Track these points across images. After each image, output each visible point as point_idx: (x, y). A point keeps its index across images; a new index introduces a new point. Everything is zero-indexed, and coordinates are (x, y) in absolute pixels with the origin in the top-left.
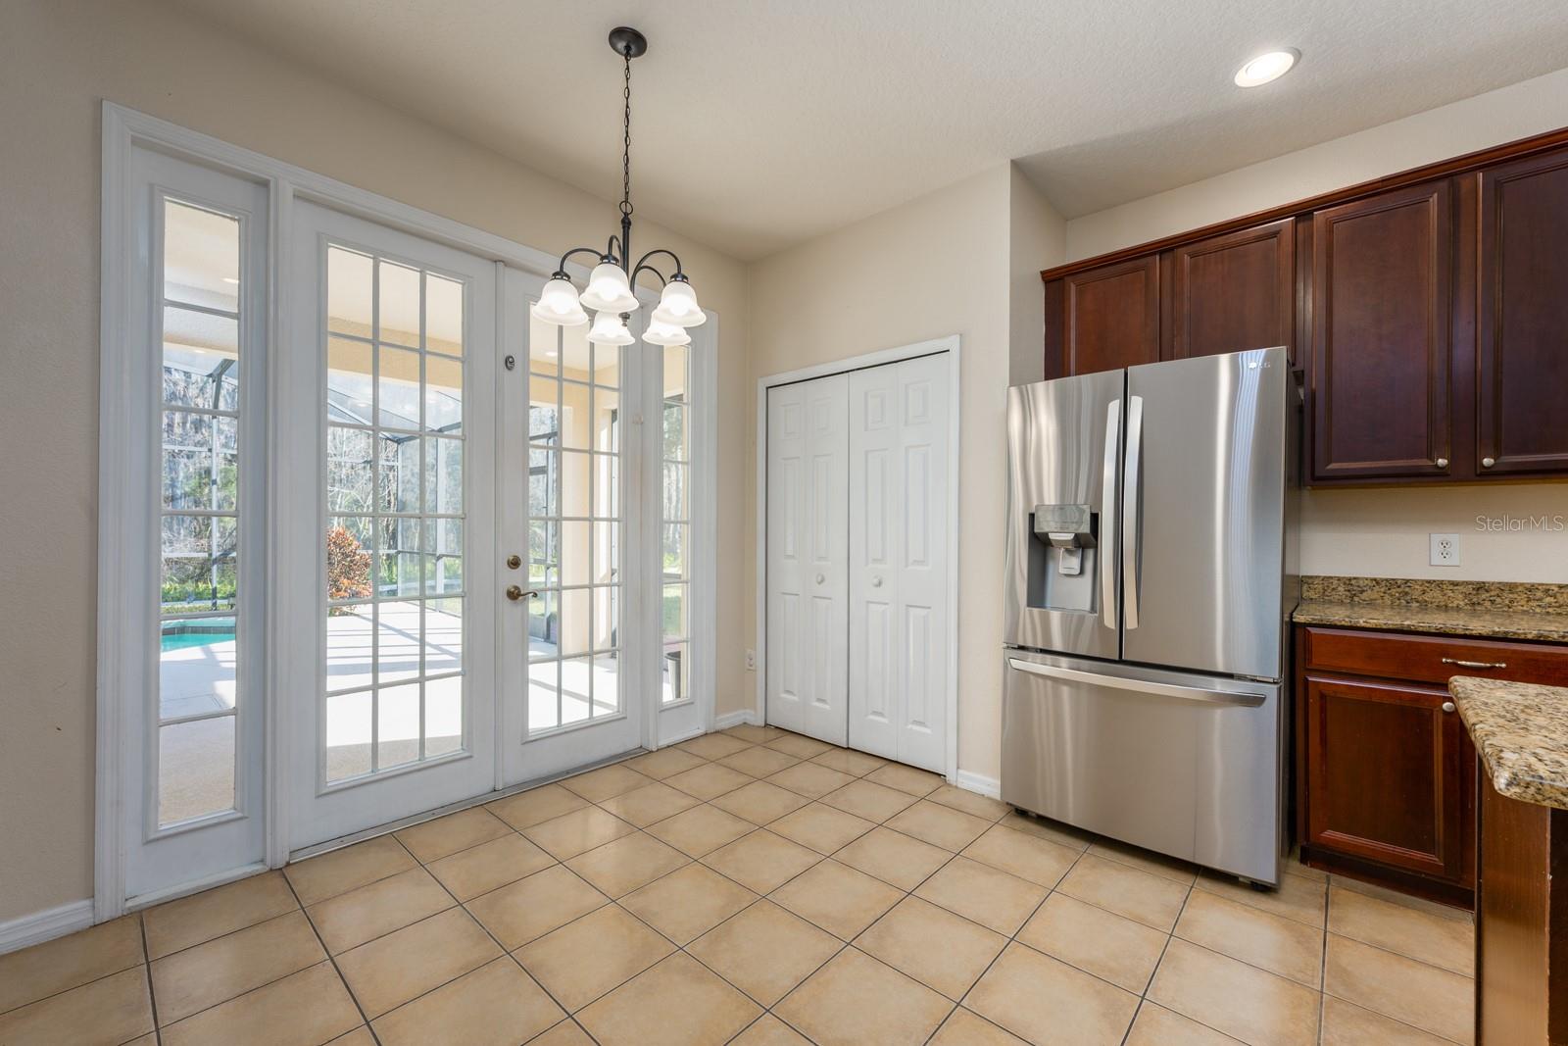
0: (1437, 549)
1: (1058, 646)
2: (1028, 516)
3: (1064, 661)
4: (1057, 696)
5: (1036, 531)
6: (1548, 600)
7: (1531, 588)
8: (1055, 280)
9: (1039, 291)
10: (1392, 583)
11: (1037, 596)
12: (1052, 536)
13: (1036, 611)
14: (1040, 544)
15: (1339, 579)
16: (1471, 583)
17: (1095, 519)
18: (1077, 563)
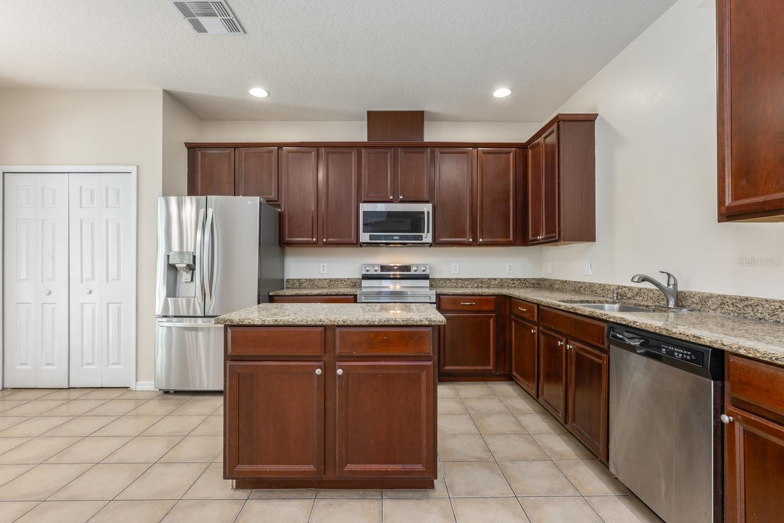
0: (322, 268)
2: (166, 256)
5: (170, 263)
6: (345, 283)
7: (342, 280)
8: (191, 148)
10: (310, 280)
11: (172, 292)
12: (177, 265)
13: (172, 299)
14: (172, 268)
15: (297, 280)
16: (329, 279)
17: (194, 257)
18: (189, 276)
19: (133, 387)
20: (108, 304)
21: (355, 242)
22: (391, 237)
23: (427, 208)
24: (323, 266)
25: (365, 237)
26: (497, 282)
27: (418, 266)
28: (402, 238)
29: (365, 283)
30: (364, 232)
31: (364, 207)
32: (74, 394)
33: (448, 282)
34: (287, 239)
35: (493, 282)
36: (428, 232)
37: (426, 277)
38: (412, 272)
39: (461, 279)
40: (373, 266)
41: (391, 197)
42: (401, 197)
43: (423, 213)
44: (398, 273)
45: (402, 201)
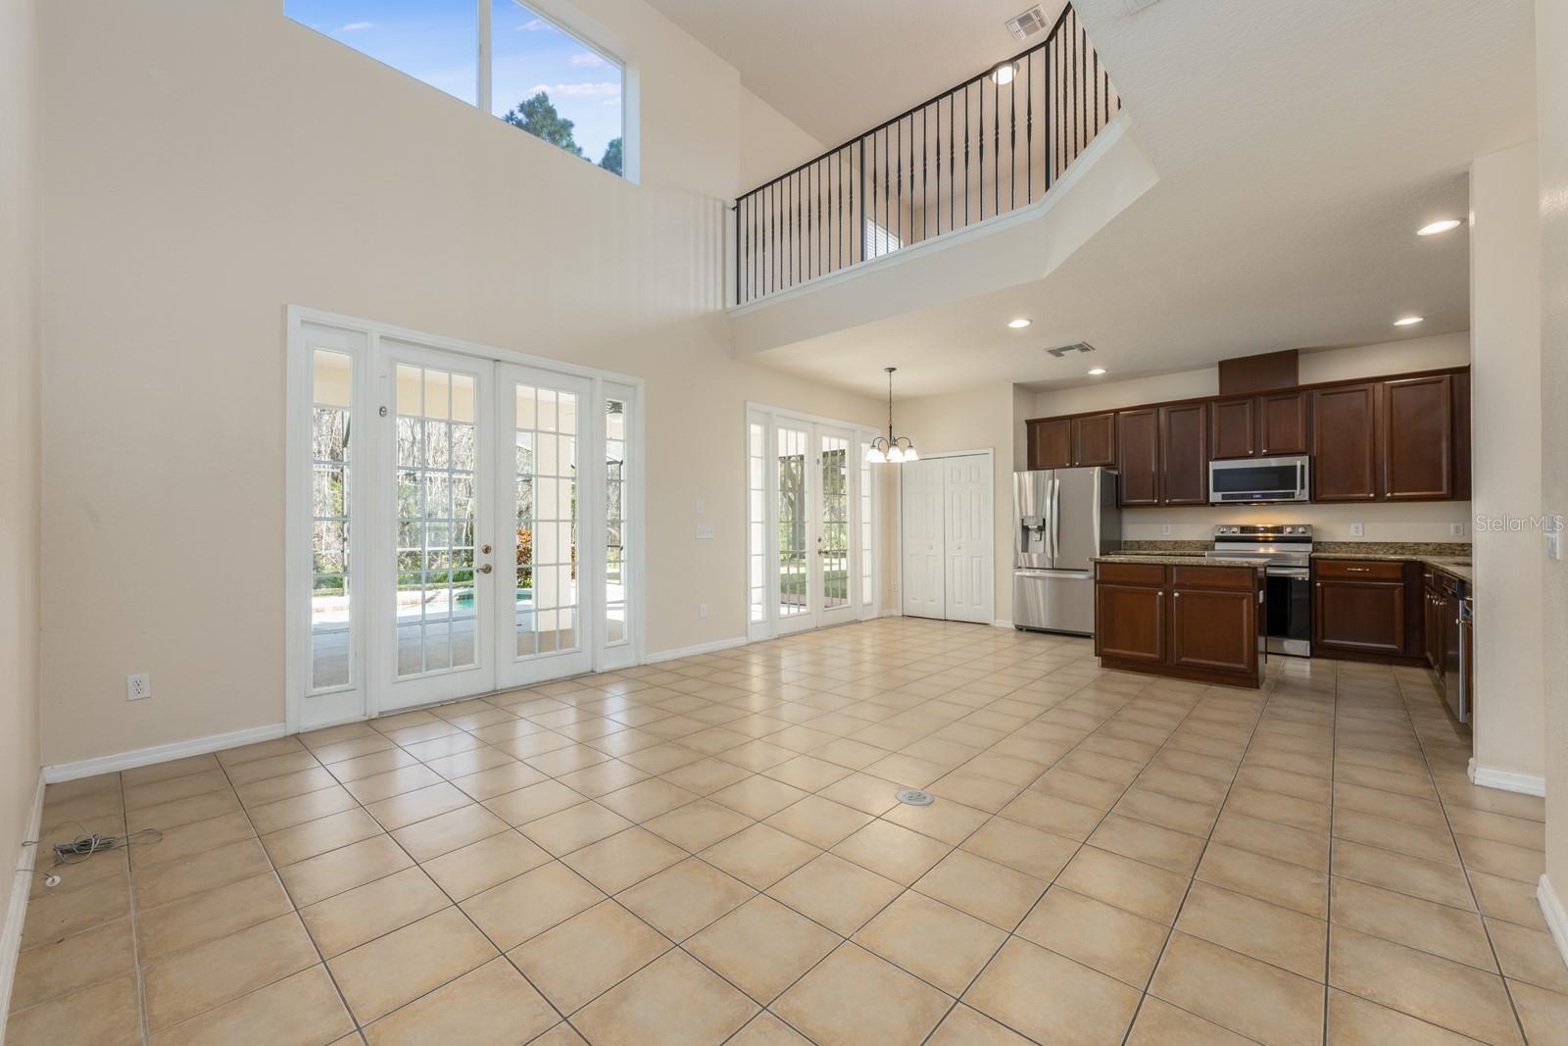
0: (1164, 530)
1: (1035, 566)
2: (1022, 520)
3: (1038, 571)
4: (1035, 583)
5: (1025, 525)
7: (1189, 542)
8: (1032, 424)
9: (1025, 427)
10: (1151, 542)
11: (1025, 548)
12: (1030, 527)
13: (1026, 554)
14: (1026, 530)
15: (1136, 541)
16: (1173, 541)
17: (1044, 520)
18: (1038, 536)
19: (992, 624)
20: (972, 557)
21: (1204, 502)
22: (1251, 496)
23: (1300, 462)
24: (1167, 528)
25: (1215, 497)
26: (1430, 548)
27: (1294, 527)
28: (1264, 496)
29: (1219, 546)
30: (1215, 490)
31: (1214, 466)
32: (948, 623)
33: (1343, 546)
34: (1125, 501)
35: (1423, 548)
36: (1303, 487)
37: (1307, 540)
38: (1285, 534)
39: (1365, 543)
40: (1230, 527)
41: (1251, 452)
42: (1264, 451)
43: (1295, 467)
44: (1269, 535)
45: (1266, 456)
